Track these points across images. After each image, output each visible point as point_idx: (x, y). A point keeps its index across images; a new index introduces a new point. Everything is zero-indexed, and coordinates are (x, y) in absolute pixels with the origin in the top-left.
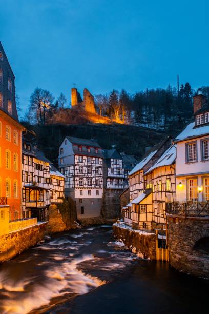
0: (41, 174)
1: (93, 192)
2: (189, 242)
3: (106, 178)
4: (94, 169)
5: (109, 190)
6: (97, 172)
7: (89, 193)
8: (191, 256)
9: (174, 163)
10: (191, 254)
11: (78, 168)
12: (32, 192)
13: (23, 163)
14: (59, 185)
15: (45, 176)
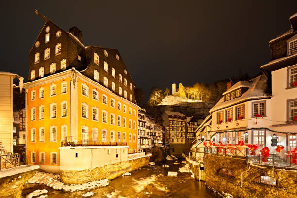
0: (149, 131)
1: (180, 140)
2: (213, 170)
3: (187, 133)
4: (180, 128)
5: (189, 139)
6: (182, 130)
7: (177, 141)
8: (213, 179)
9: (211, 124)
10: (214, 177)
11: (171, 127)
12: (144, 140)
13: (139, 125)
14: (159, 137)
15: (152, 132)
